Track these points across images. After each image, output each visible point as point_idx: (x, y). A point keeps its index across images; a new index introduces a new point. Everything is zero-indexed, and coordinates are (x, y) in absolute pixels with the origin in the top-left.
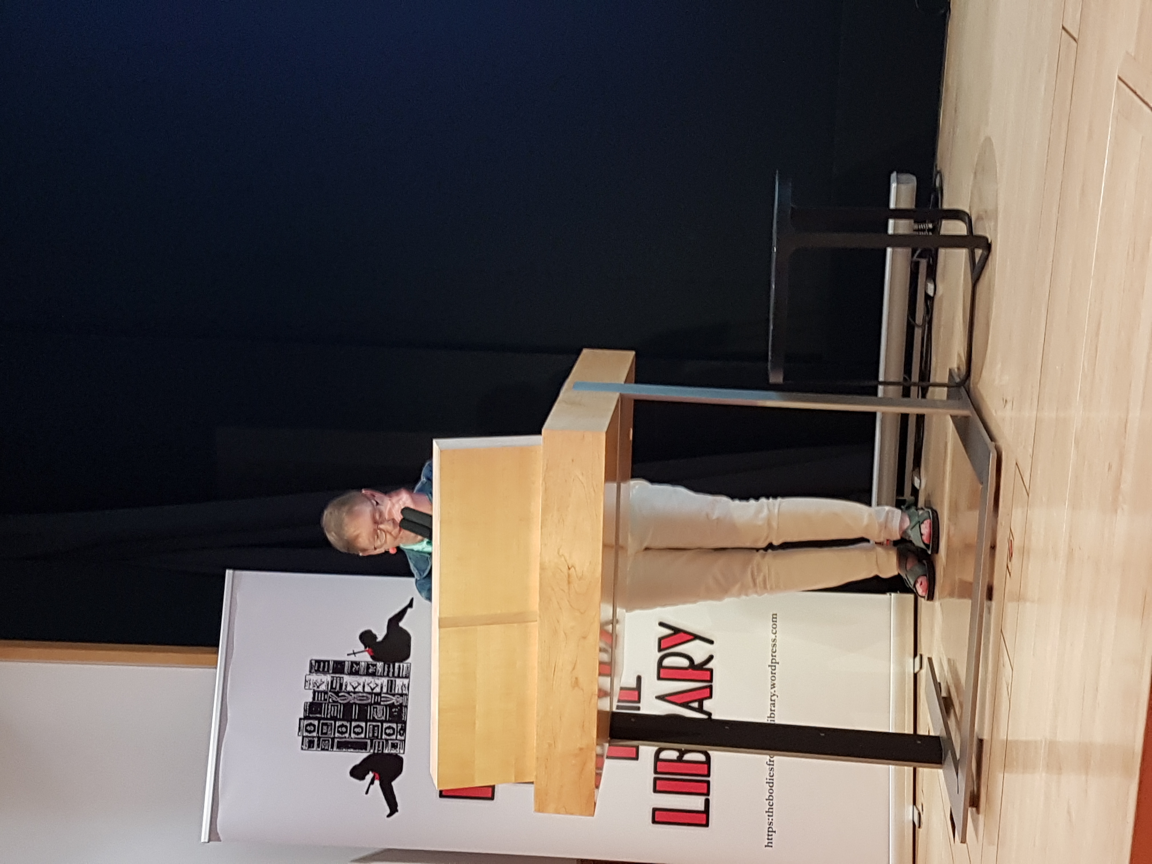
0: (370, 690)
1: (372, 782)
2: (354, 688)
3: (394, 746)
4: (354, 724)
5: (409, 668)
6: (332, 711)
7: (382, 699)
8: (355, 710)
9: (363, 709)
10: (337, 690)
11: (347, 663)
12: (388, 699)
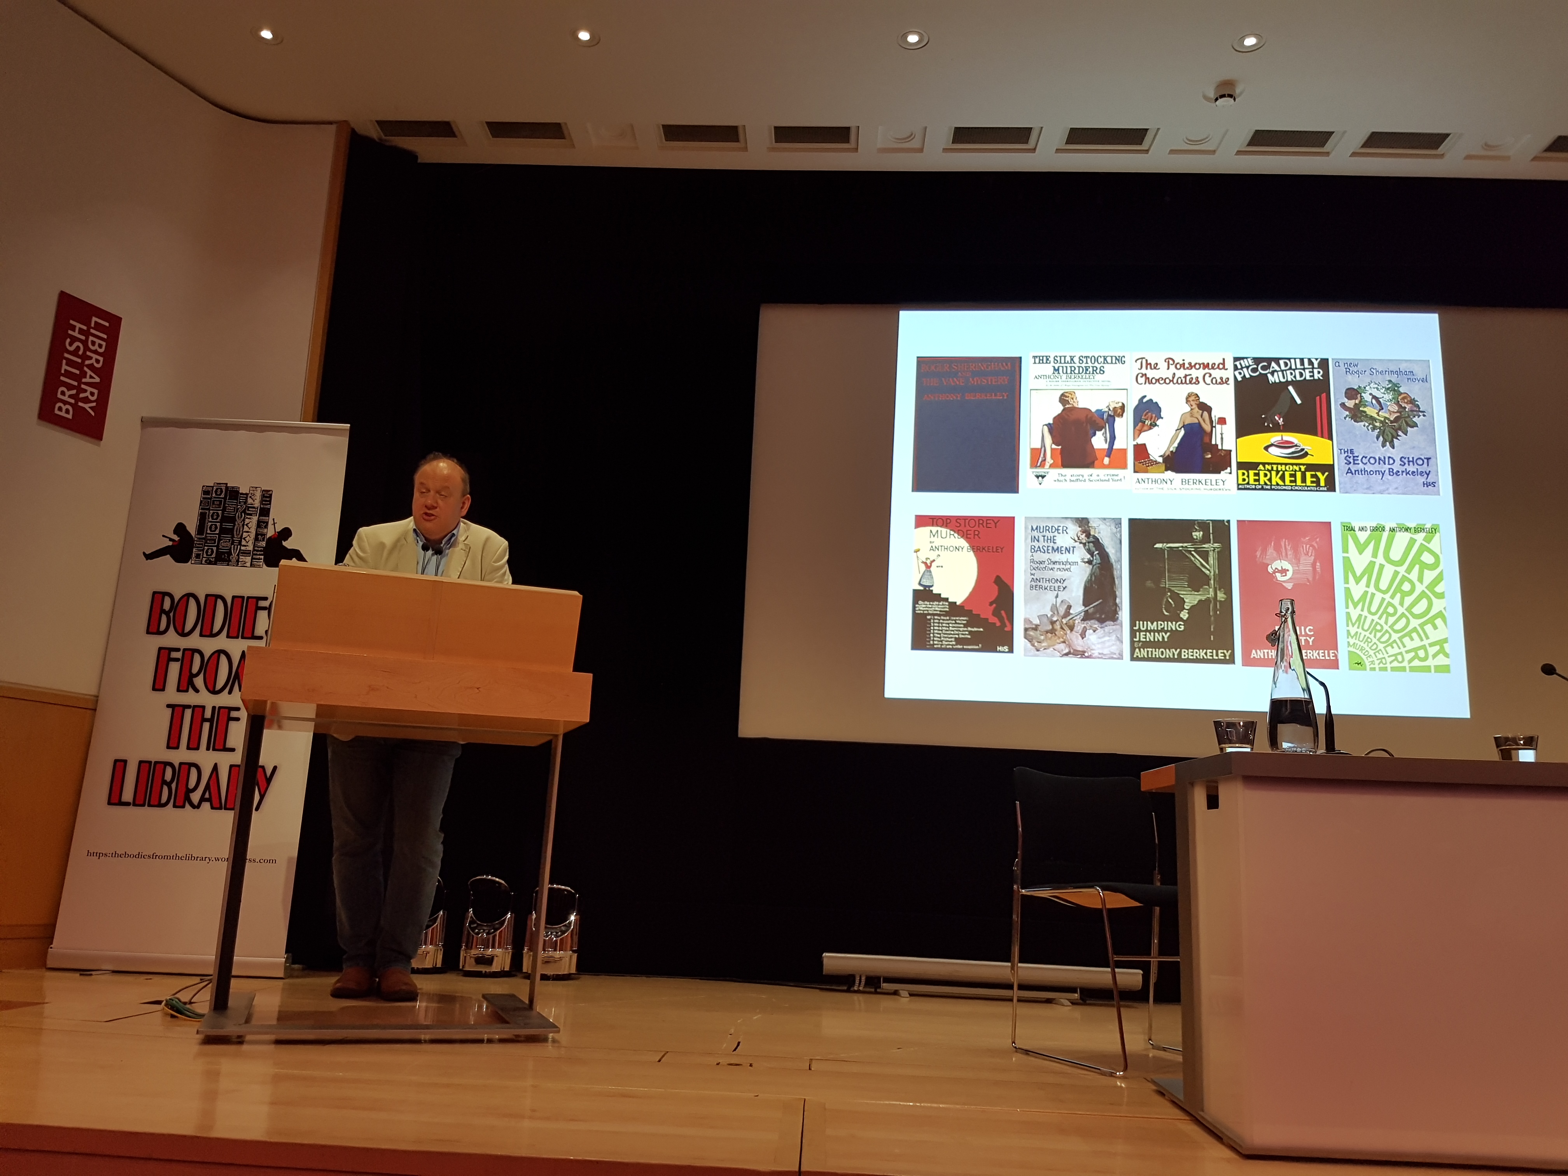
0: (243, 537)
1: (171, 540)
2: (247, 525)
3: (198, 556)
4: (218, 524)
5: (259, 566)
6: (230, 509)
7: (236, 546)
8: (229, 526)
9: (230, 531)
10: (247, 511)
11: (268, 518)
12: (235, 551)
